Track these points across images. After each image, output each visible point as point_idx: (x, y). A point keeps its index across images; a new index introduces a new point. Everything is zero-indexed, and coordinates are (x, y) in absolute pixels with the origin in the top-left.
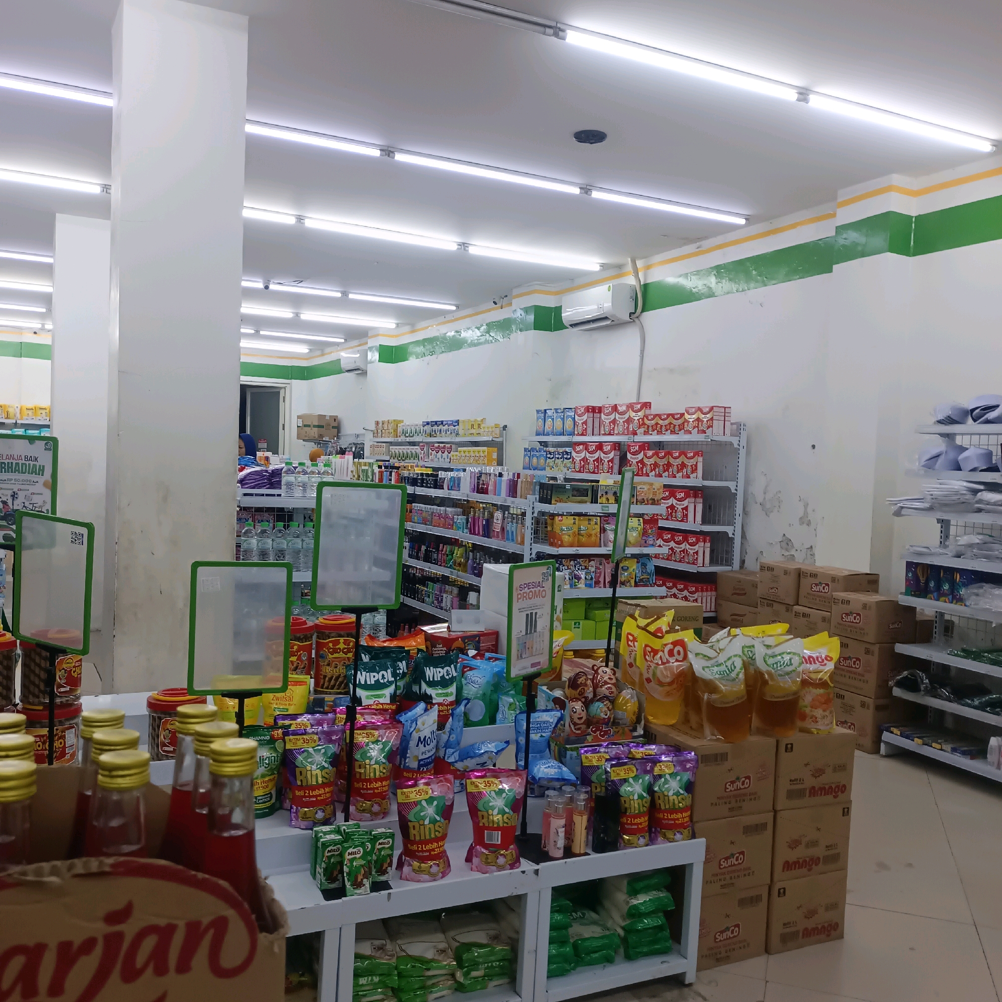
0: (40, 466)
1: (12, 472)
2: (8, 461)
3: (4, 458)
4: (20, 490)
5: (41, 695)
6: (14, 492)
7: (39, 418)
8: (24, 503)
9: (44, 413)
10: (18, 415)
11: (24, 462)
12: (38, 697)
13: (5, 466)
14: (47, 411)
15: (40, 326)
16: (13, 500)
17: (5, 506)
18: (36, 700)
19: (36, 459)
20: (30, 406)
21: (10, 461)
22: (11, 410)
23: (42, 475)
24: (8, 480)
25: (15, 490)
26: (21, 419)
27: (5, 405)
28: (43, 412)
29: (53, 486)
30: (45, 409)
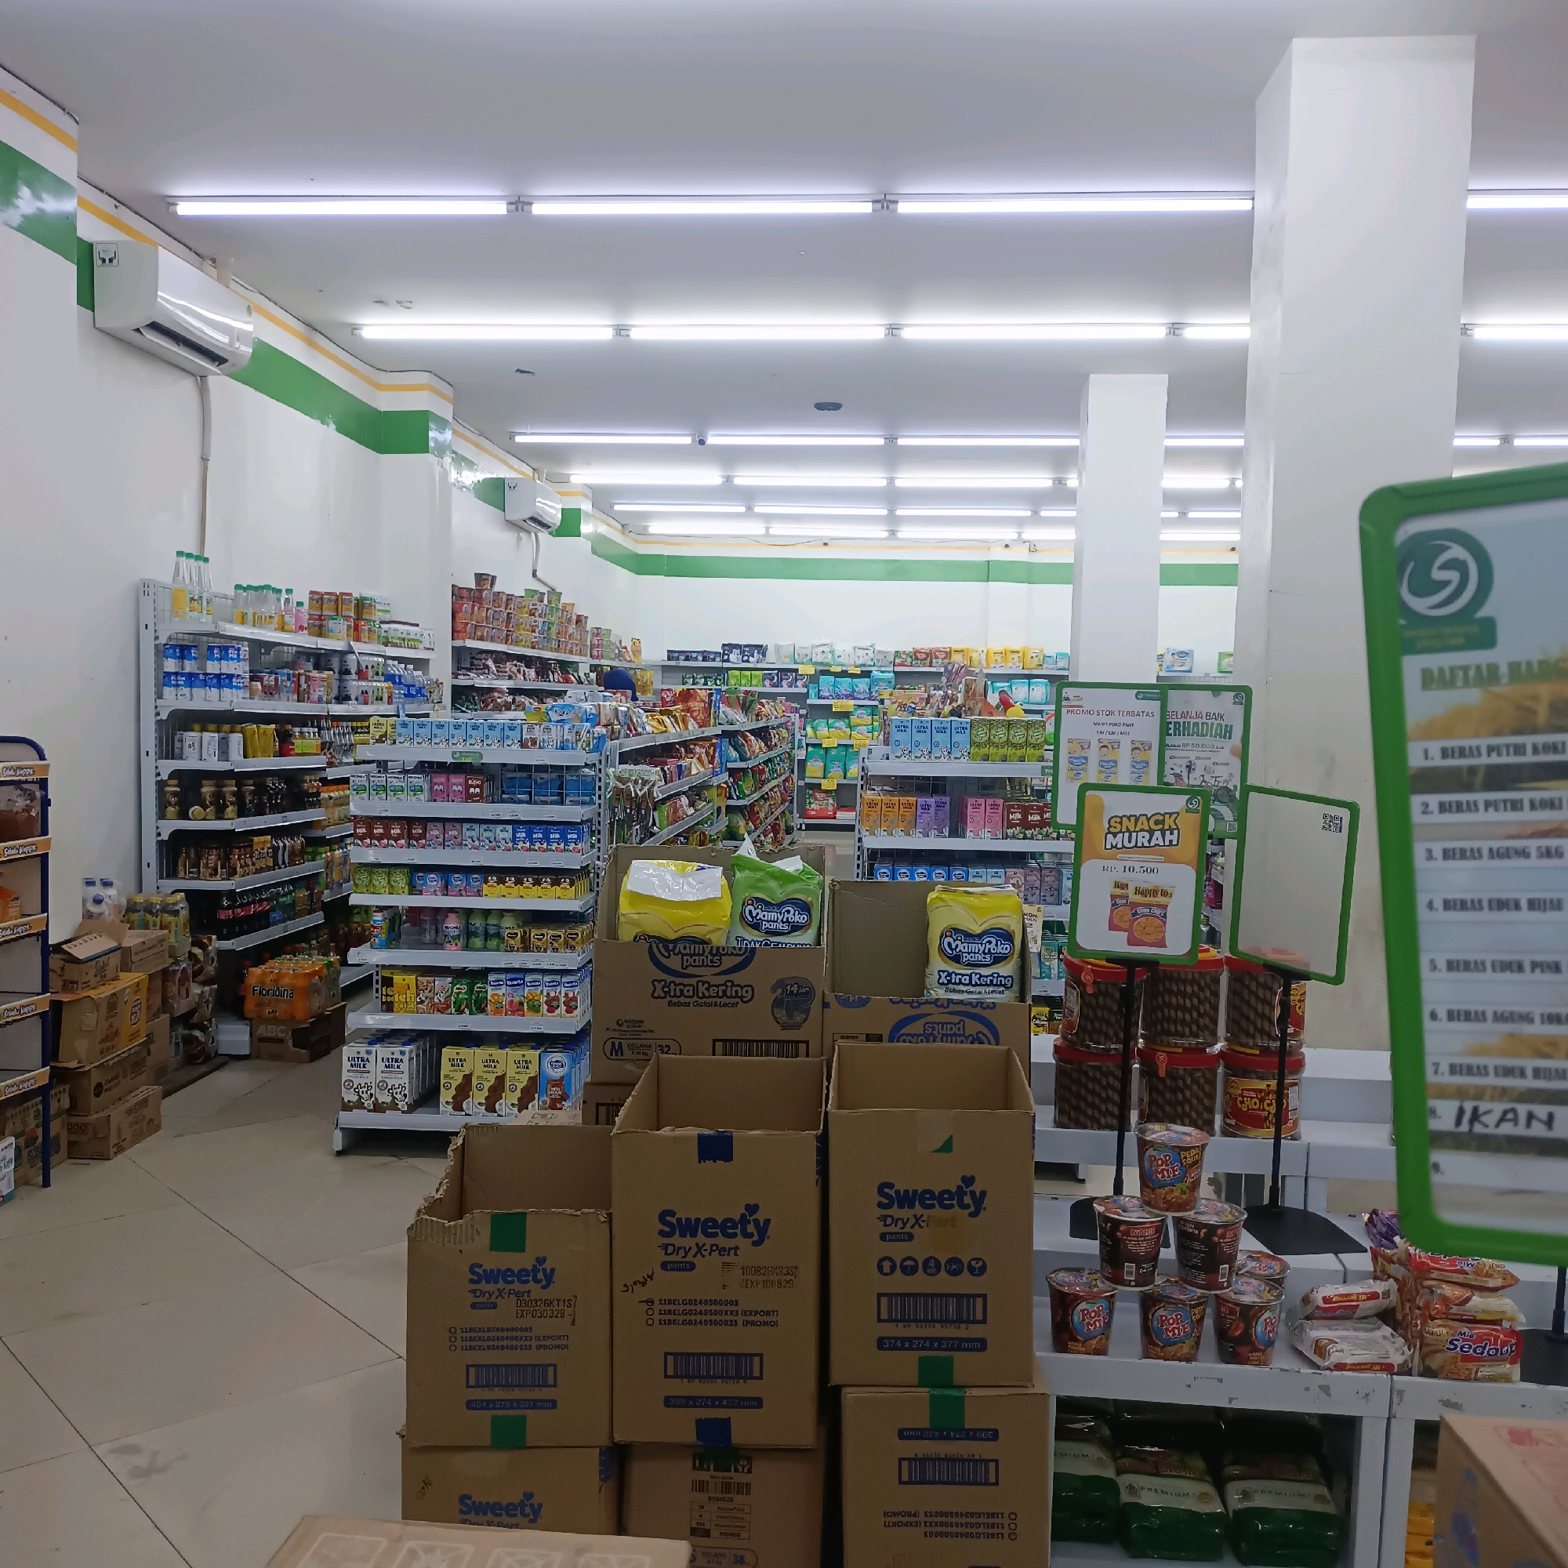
0: (1226, 726)
1: (1188, 735)
2: (1183, 720)
3: (1179, 716)
4: (1198, 758)
5: (1258, 1036)
6: (1190, 762)
7: (1010, 664)
8: (1203, 776)
9: (1016, 659)
10: (984, 662)
11: (1204, 720)
12: (1254, 1037)
13: (1180, 726)
14: (1020, 655)
15: (1015, 536)
16: (1189, 772)
17: (1178, 780)
18: (1251, 1042)
19: (1222, 717)
20: (999, 649)
21: (1186, 720)
22: (975, 656)
23: (1230, 738)
24: (1184, 745)
25: (1193, 758)
26: (988, 667)
27: (968, 649)
28: (1015, 656)
29: (1244, 755)
30: (1018, 652)
